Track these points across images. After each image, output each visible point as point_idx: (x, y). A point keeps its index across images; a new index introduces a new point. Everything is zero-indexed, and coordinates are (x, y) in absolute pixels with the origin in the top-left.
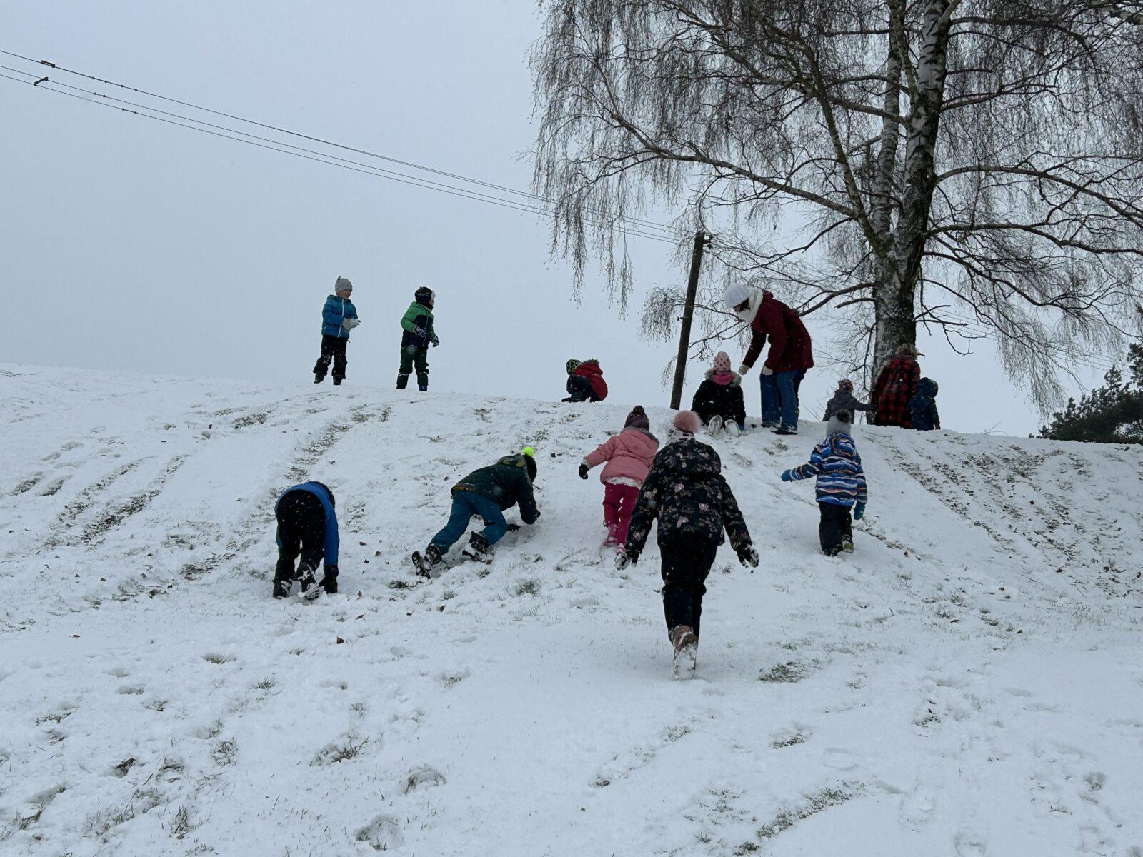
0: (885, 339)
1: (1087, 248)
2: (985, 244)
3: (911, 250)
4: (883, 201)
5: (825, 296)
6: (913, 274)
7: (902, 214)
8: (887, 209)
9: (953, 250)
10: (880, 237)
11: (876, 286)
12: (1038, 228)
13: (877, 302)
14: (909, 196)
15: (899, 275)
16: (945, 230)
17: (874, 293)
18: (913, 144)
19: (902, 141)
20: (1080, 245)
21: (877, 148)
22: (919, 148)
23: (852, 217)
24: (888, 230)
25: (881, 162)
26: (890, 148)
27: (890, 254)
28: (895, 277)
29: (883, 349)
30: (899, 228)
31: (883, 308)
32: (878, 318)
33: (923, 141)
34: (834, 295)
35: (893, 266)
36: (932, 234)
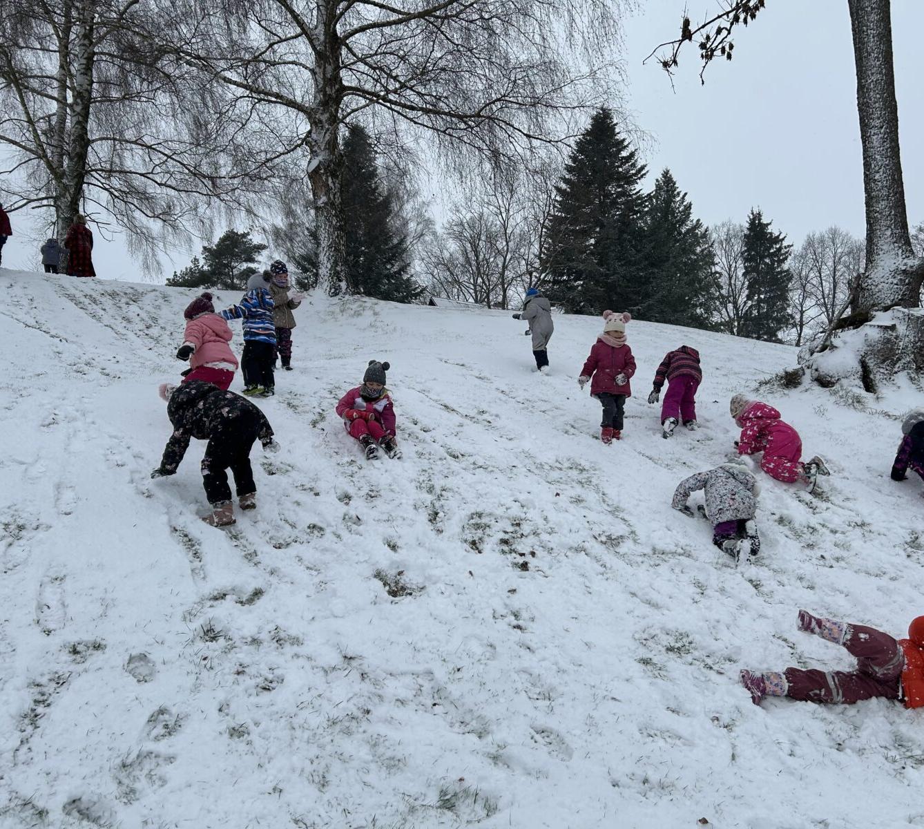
0: (63, 229)
1: (174, 188)
2: (121, 182)
3: (76, 180)
4: (59, 150)
5: (25, 201)
6: (78, 193)
7: (71, 159)
8: (61, 155)
9: (102, 184)
10: (57, 170)
11: (56, 199)
12: (149, 176)
13: (58, 208)
14: (74, 149)
15: (70, 193)
16: (96, 170)
17: (55, 202)
18: (75, 119)
19: (69, 117)
20: (170, 186)
21: (54, 120)
22: (78, 122)
23: (39, 157)
24: (62, 167)
25: (56, 128)
26: (62, 121)
27: (64, 181)
28: (68, 195)
29: (61, 234)
30: (68, 167)
31: (61, 211)
32: (58, 217)
33: (81, 119)
34: (30, 201)
35: (66, 188)
36: (88, 172)
